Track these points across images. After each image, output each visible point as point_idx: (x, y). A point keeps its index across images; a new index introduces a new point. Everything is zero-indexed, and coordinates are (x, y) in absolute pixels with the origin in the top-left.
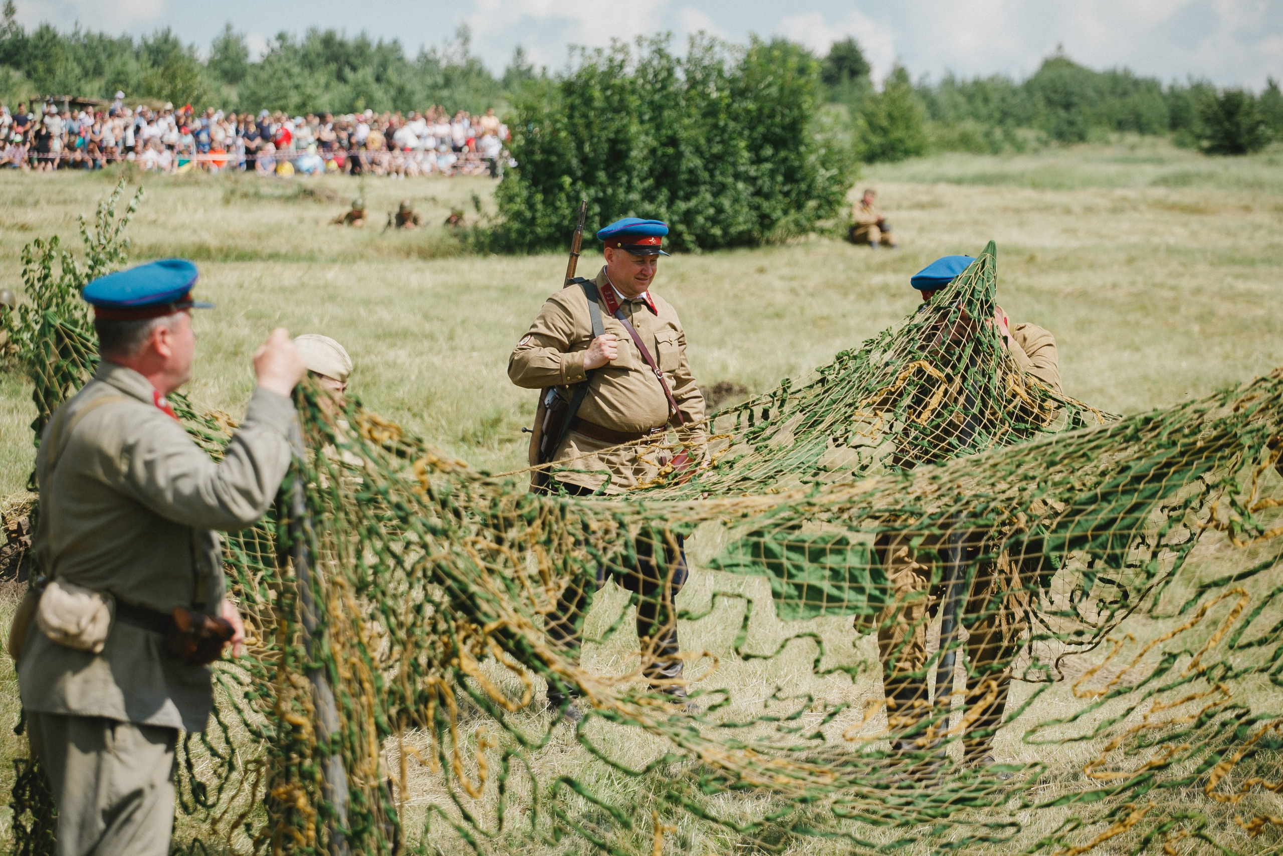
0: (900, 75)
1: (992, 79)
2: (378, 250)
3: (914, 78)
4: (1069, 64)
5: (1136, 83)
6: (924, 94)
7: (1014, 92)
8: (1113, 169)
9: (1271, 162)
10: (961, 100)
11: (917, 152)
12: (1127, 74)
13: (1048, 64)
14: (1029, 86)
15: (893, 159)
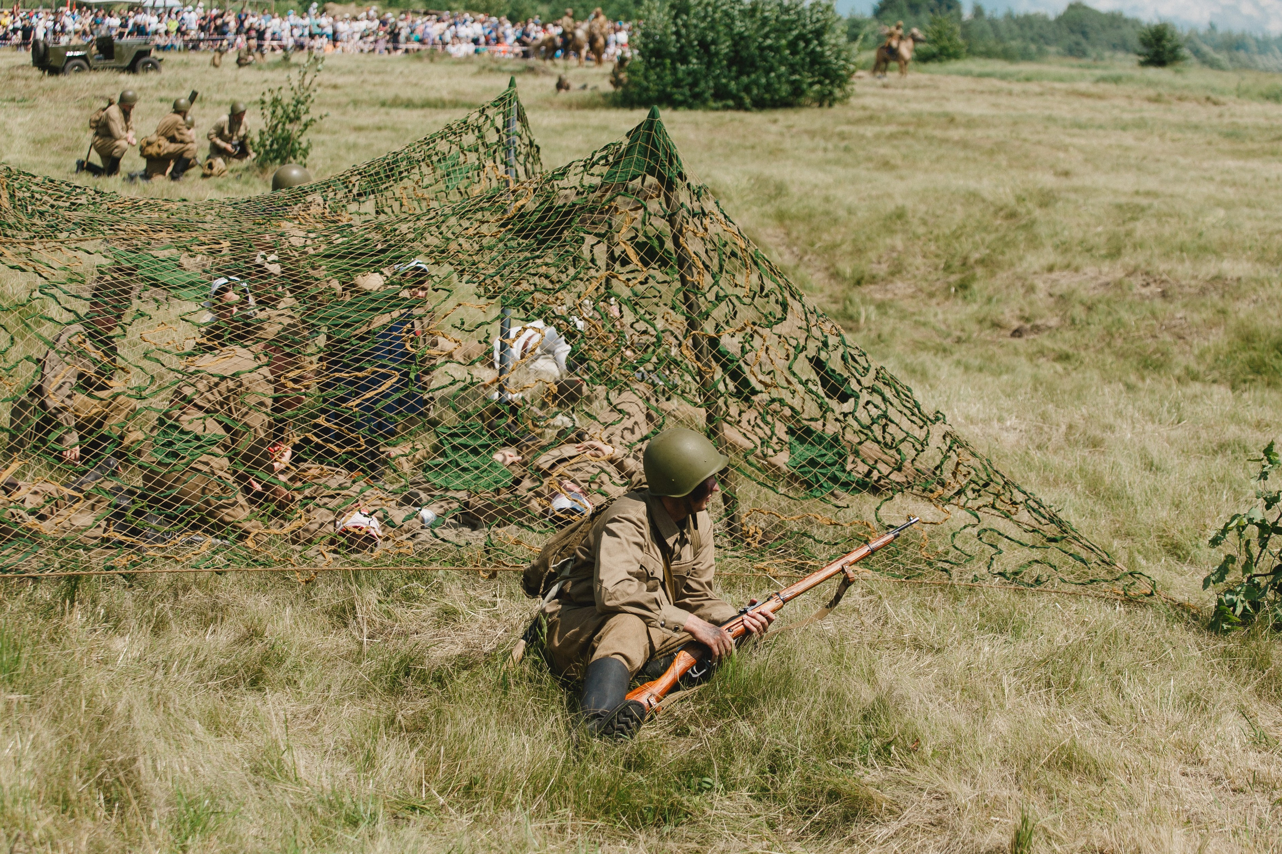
0: (978, 12)
1: (1035, 15)
2: (551, 104)
3: (987, 13)
4: (1085, 8)
5: (1126, 21)
6: (993, 23)
7: (1049, 23)
8: (1075, 72)
9: (1177, 72)
10: (1015, 27)
11: (956, 56)
12: (1121, 15)
13: (1071, 7)
14: (1059, 20)
15: (940, 61)
